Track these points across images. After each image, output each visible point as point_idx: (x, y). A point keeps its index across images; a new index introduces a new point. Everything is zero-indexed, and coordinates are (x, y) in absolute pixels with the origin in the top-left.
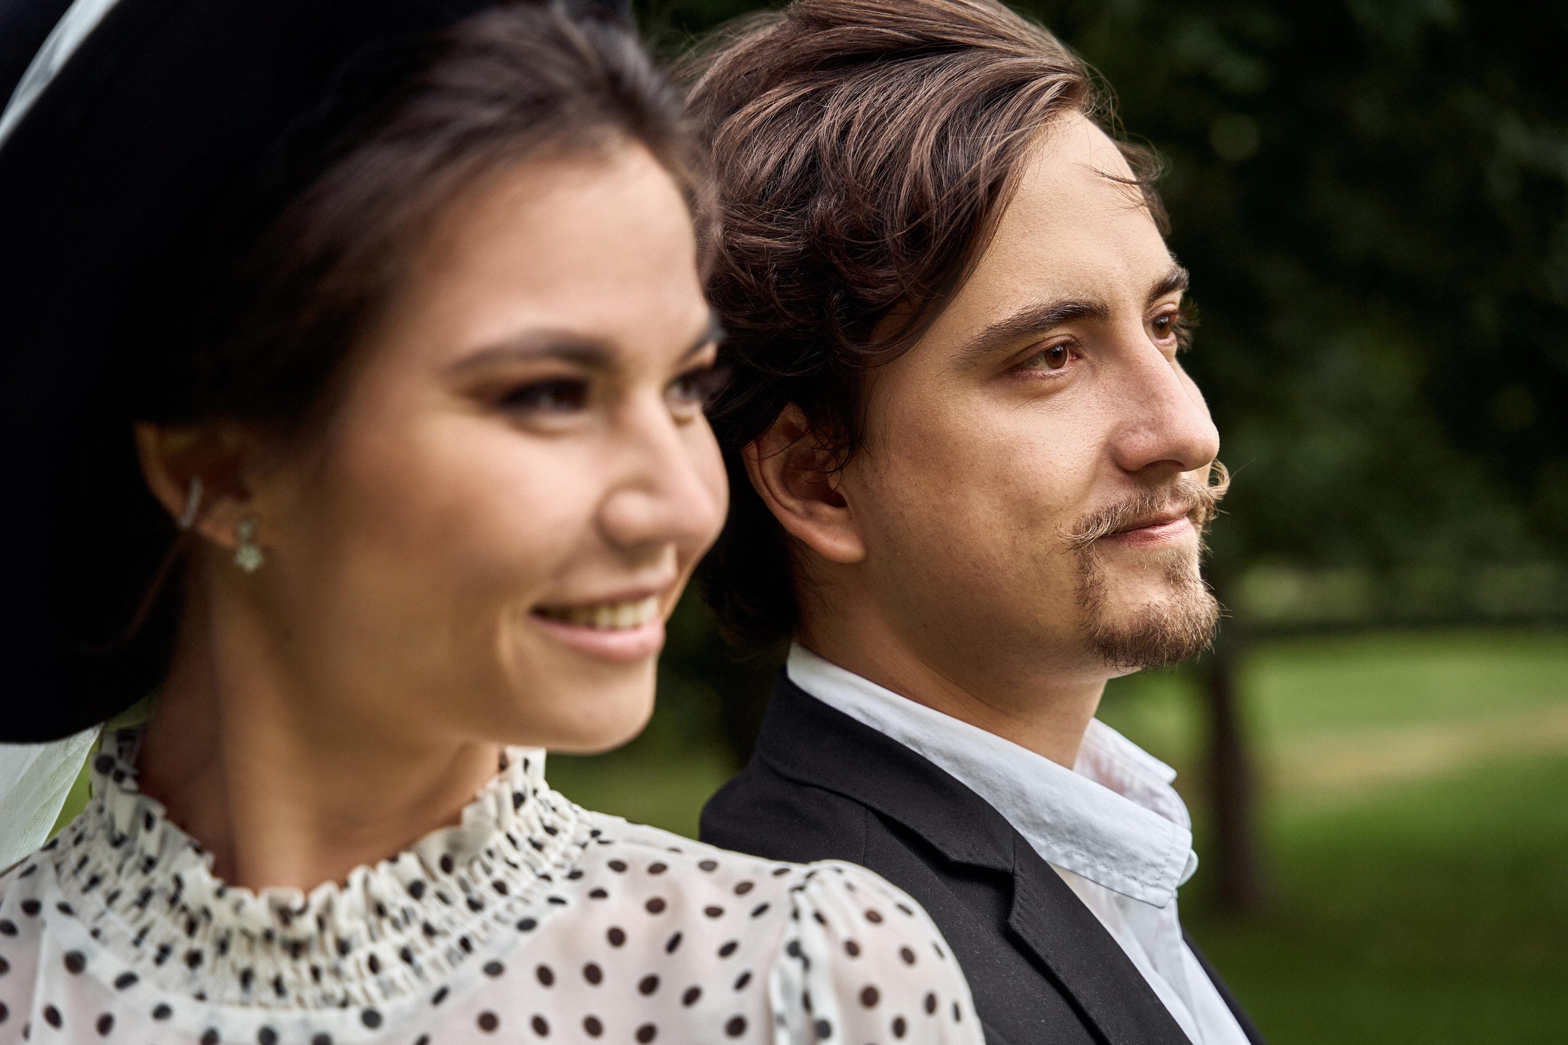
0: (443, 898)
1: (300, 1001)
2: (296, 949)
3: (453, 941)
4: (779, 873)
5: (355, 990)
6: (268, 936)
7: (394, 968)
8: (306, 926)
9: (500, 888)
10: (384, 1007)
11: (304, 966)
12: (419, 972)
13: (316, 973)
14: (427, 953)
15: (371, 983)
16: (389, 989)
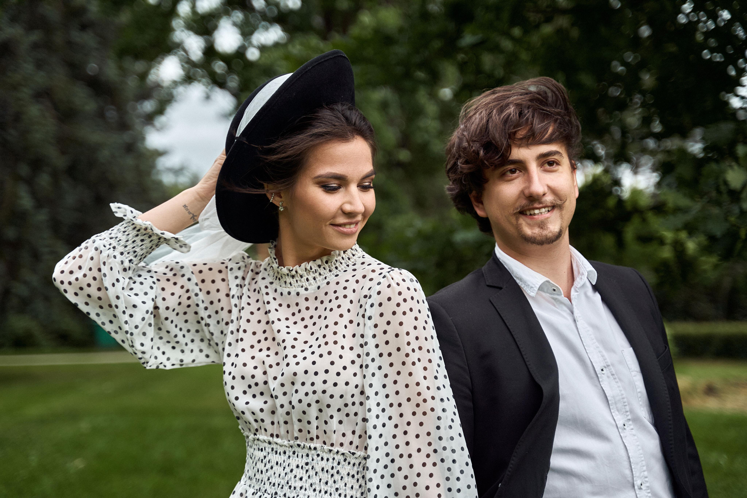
0: (324, 268)
1: (294, 286)
2: (293, 277)
3: (324, 277)
4: (379, 264)
5: (304, 284)
6: (288, 274)
7: (312, 281)
8: (293, 273)
9: (336, 268)
10: (309, 288)
11: (295, 280)
12: (316, 282)
13: (297, 281)
14: (319, 278)
15: (307, 283)
16: (310, 284)
